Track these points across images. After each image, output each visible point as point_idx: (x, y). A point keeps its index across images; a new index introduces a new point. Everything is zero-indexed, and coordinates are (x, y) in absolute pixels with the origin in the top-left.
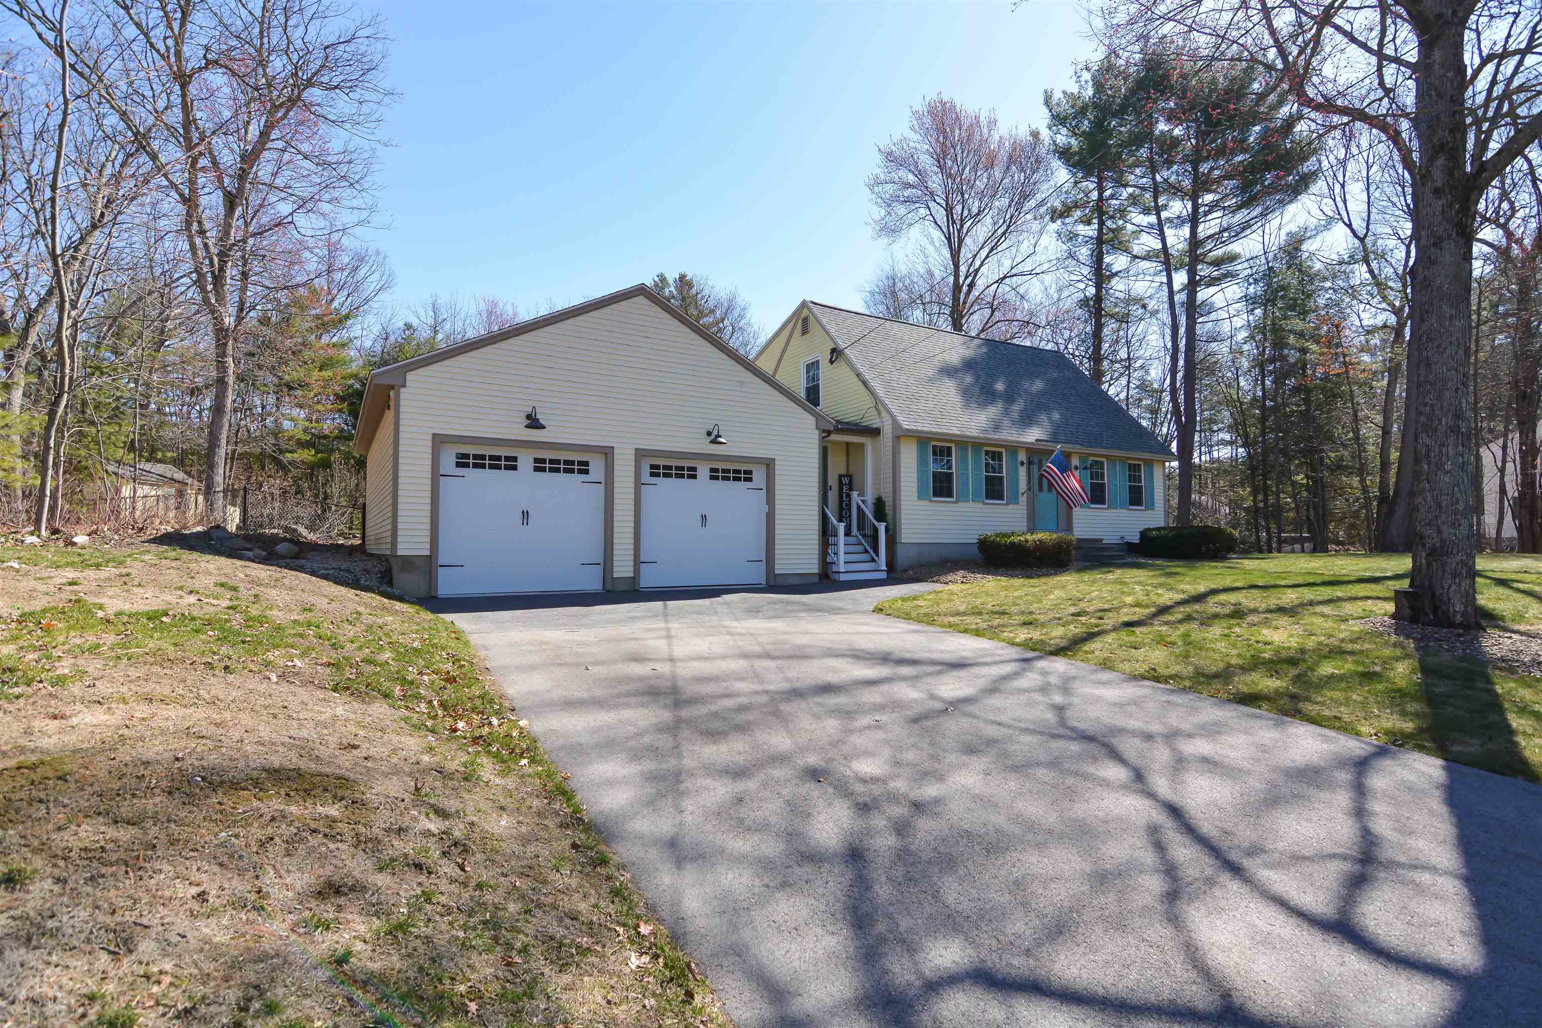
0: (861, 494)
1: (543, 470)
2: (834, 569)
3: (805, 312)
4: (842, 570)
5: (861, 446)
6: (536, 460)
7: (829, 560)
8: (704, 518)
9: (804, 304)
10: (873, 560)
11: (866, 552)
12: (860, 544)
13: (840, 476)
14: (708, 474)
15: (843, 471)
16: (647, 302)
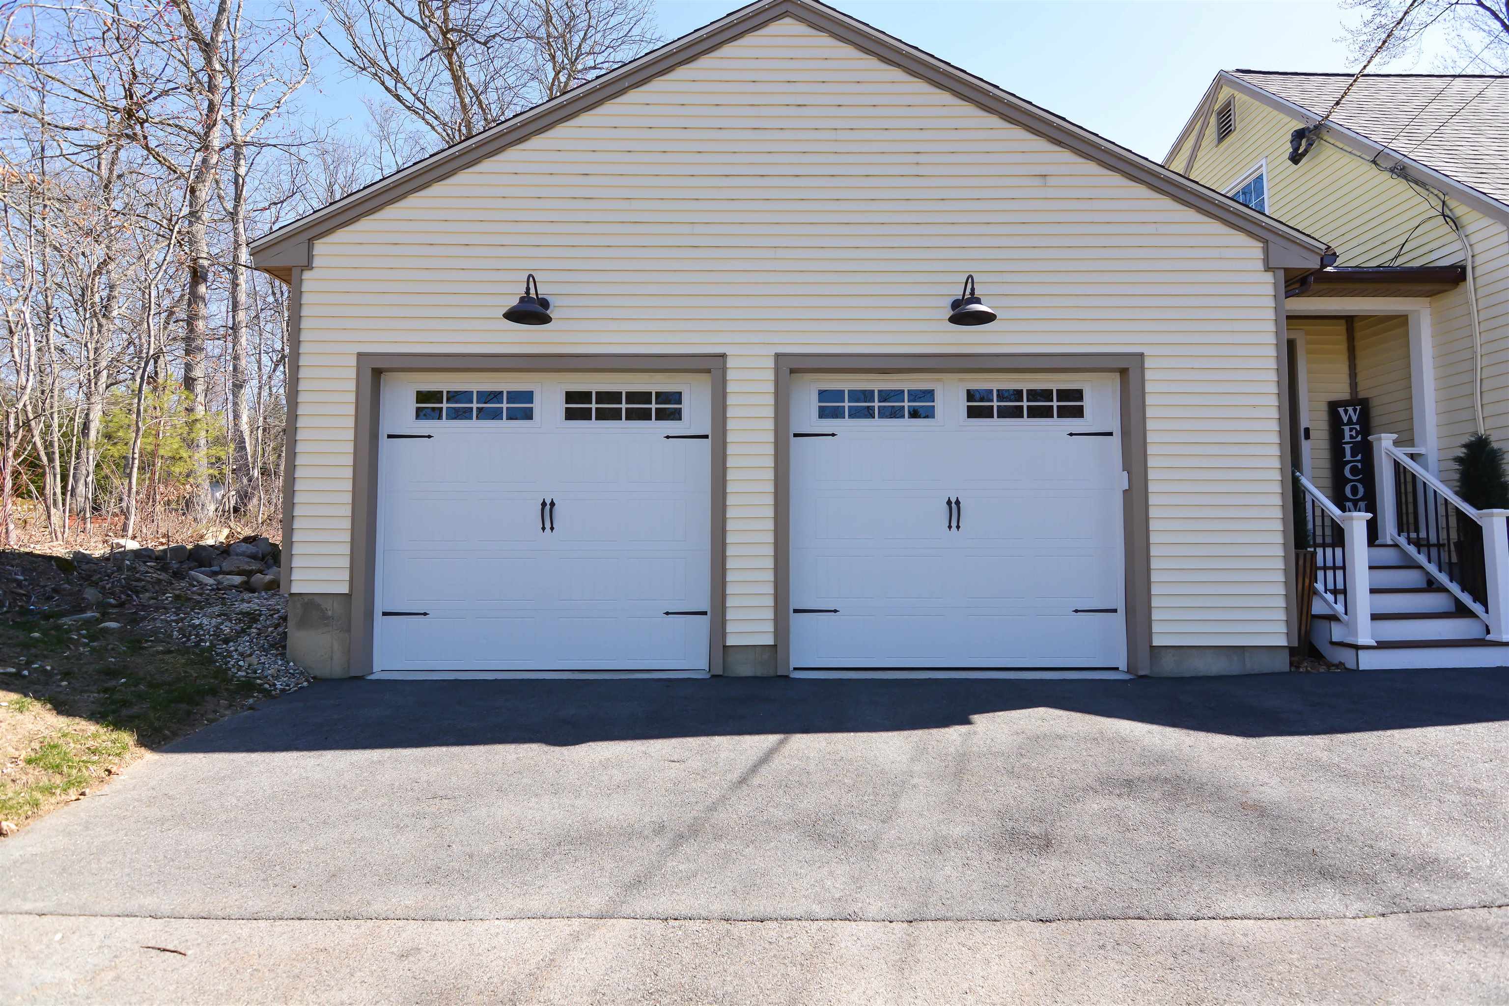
0: (1406, 439)
1: (585, 415)
2: (1337, 633)
3: (1225, 93)
4: (1362, 640)
5: (1401, 321)
6: (571, 397)
7: (1318, 607)
8: (954, 507)
9: (1221, 80)
10: (1461, 611)
11: (1431, 586)
12: (1411, 565)
13: (1333, 407)
14: (963, 404)
15: (1342, 392)
16: (802, 29)
